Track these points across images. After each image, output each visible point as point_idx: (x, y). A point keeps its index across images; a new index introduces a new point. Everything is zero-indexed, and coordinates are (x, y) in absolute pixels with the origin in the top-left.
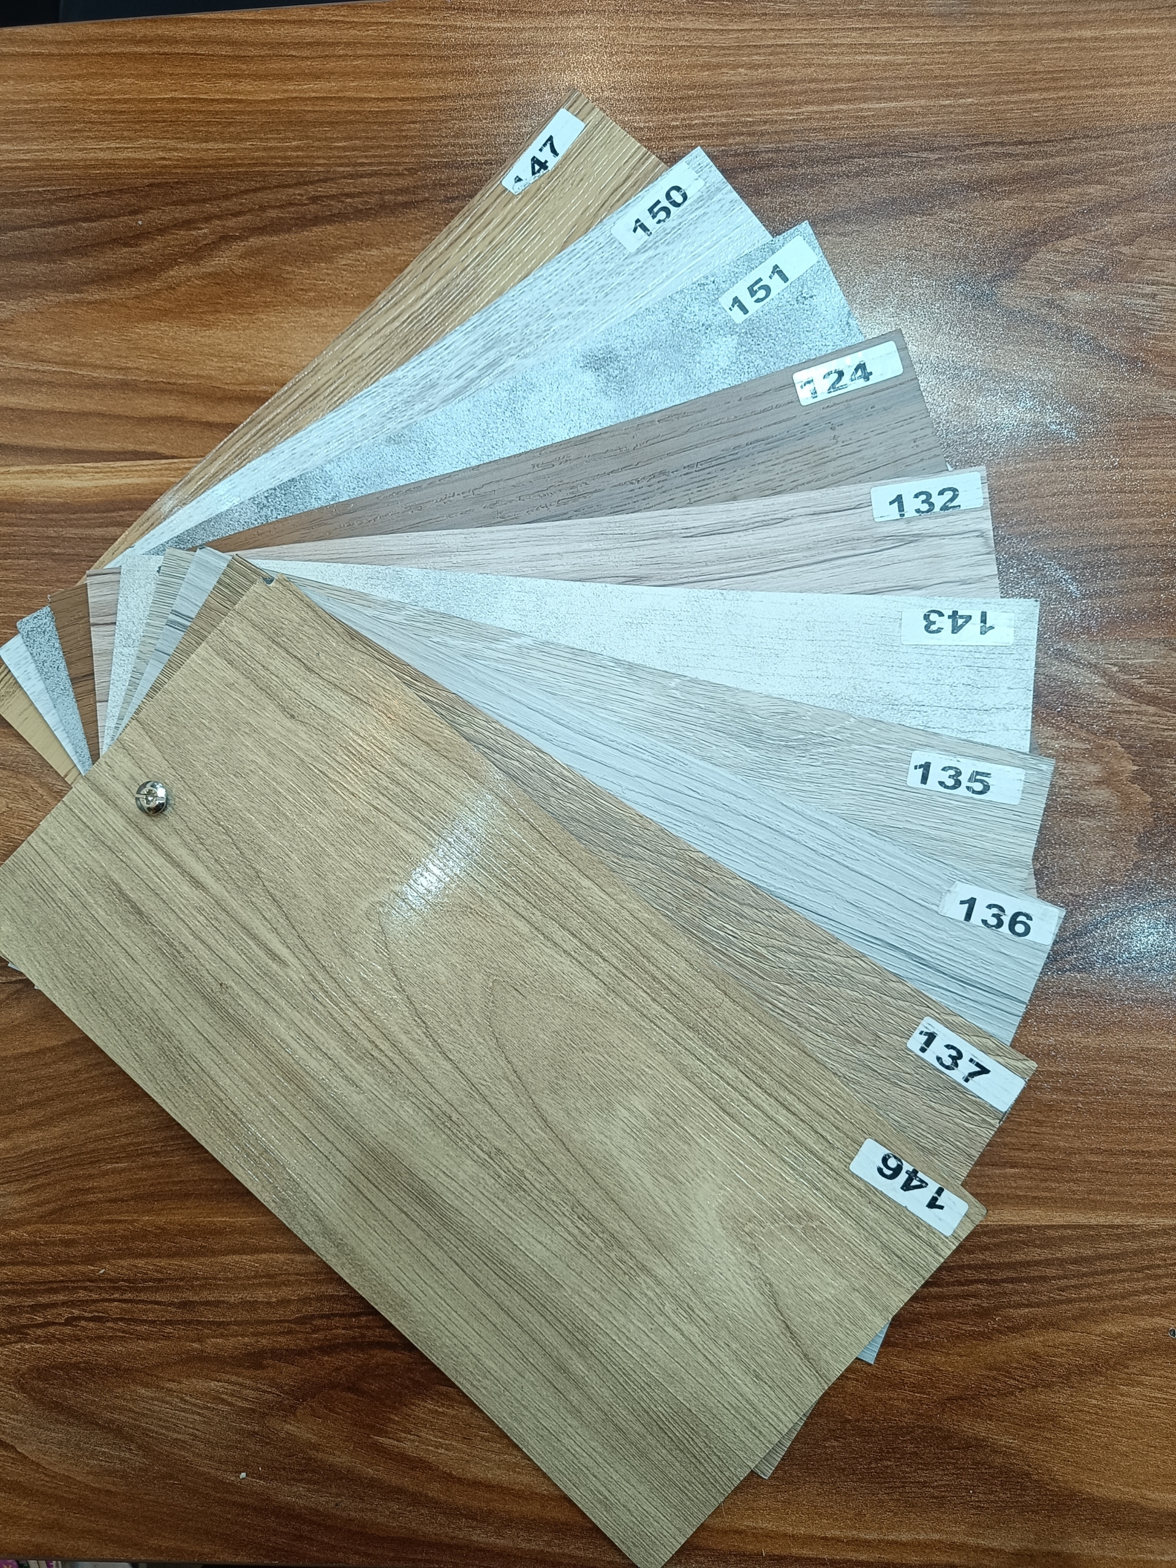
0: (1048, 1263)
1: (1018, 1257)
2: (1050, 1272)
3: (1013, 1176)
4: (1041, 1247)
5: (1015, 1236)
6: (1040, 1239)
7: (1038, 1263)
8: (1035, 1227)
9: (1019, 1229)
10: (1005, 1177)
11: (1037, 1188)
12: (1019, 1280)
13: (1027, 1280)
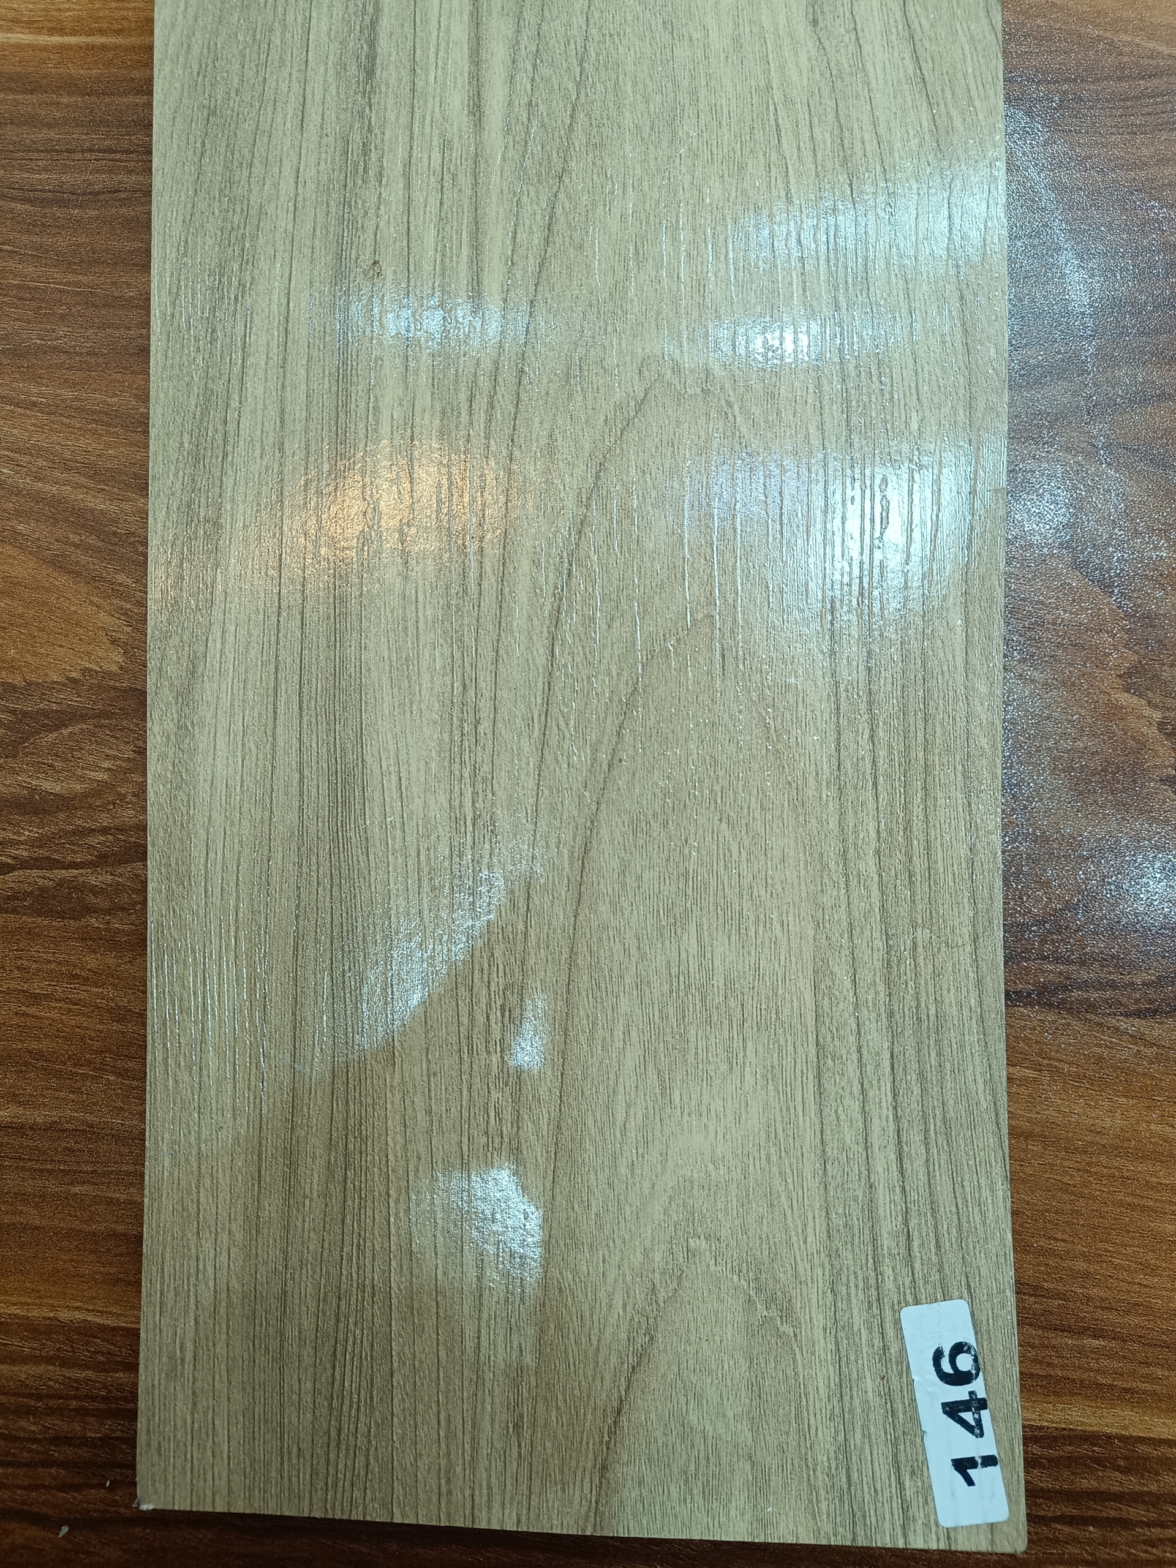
0: (1135, 1498)
1: (1087, 1483)
2: (1135, 1512)
3: (1096, 1351)
4: (1125, 1471)
5: (1085, 1449)
6: (1126, 1458)
7: (1118, 1497)
8: (1122, 1438)
9: (1090, 1438)
10: (1081, 1351)
11: (1132, 1374)
12: (1084, 1521)
13: (1094, 1521)
